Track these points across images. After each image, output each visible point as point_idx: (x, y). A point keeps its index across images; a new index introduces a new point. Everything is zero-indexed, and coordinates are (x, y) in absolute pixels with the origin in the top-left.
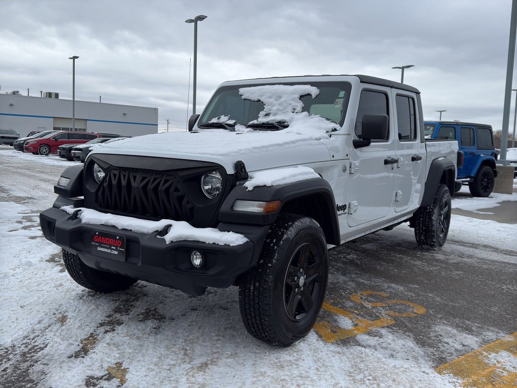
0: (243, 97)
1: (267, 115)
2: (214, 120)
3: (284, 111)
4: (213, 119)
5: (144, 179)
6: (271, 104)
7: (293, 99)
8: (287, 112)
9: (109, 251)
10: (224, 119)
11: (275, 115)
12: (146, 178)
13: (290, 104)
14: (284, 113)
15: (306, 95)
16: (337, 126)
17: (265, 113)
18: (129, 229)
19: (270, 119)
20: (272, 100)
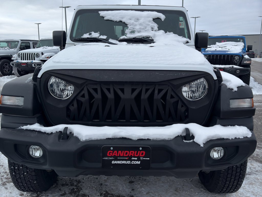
0: (105, 18)
1: (133, 32)
2: (86, 36)
3: (145, 29)
4: (85, 34)
5: (133, 90)
6: (132, 24)
7: (150, 21)
8: (148, 30)
9: (128, 162)
10: (95, 35)
11: (139, 32)
12: (136, 89)
13: (148, 25)
14: (146, 31)
15: (156, 19)
16: (188, 40)
17: (130, 31)
18: (146, 138)
19: (136, 35)
20: (132, 21)
